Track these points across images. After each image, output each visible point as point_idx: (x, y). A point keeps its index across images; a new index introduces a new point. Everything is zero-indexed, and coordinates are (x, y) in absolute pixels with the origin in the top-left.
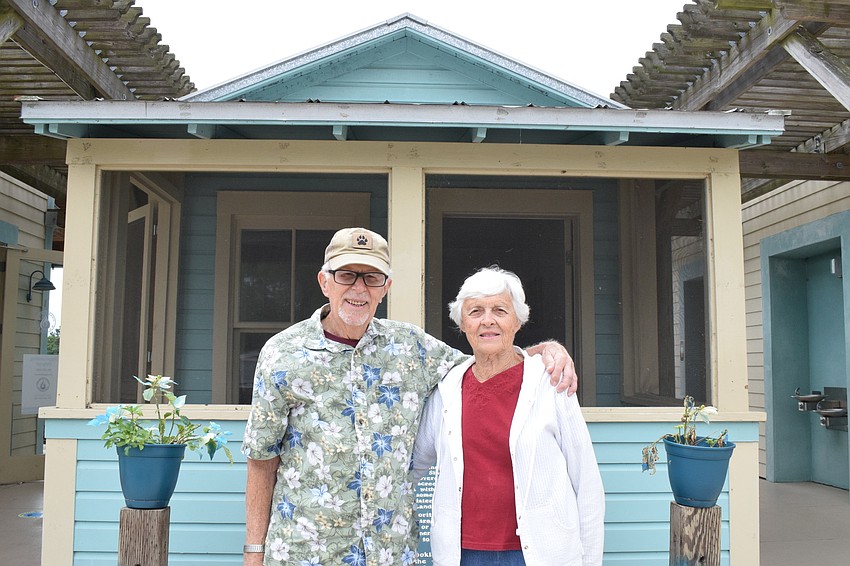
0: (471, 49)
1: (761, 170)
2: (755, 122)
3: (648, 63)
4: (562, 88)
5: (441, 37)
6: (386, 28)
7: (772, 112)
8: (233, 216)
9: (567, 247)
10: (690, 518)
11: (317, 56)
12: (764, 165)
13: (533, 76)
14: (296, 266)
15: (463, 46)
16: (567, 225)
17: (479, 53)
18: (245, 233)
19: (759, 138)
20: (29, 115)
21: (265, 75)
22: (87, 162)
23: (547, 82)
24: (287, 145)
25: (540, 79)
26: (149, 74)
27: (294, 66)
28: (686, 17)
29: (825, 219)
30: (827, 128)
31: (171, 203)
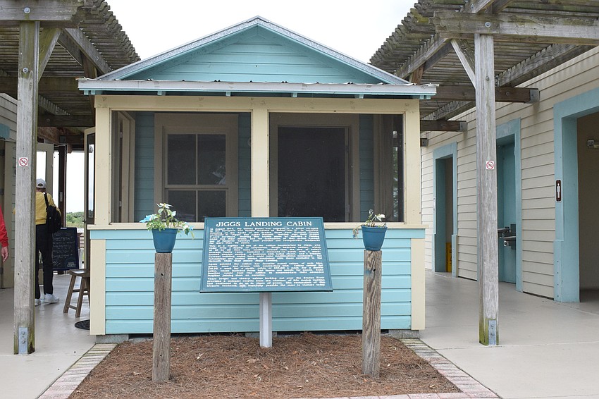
0: (293, 36)
1: (462, 97)
2: (422, 90)
3: (390, 41)
4: (342, 58)
5: (277, 29)
6: (246, 24)
7: (430, 85)
8: (163, 127)
9: (346, 144)
10: (370, 255)
11: (209, 40)
12: (464, 94)
13: (326, 51)
14: (198, 154)
15: (288, 34)
16: (346, 130)
17: (297, 38)
18: (169, 135)
19: (425, 96)
20: (81, 86)
21: (181, 50)
22: (105, 106)
23: (334, 54)
24: (202, 99)
25: (330, 53)
26: (112, 46)
27: (196, 45)
28: (405, 23)
29: (507, 123)
30: (500, 73)
31: (130, 120)
